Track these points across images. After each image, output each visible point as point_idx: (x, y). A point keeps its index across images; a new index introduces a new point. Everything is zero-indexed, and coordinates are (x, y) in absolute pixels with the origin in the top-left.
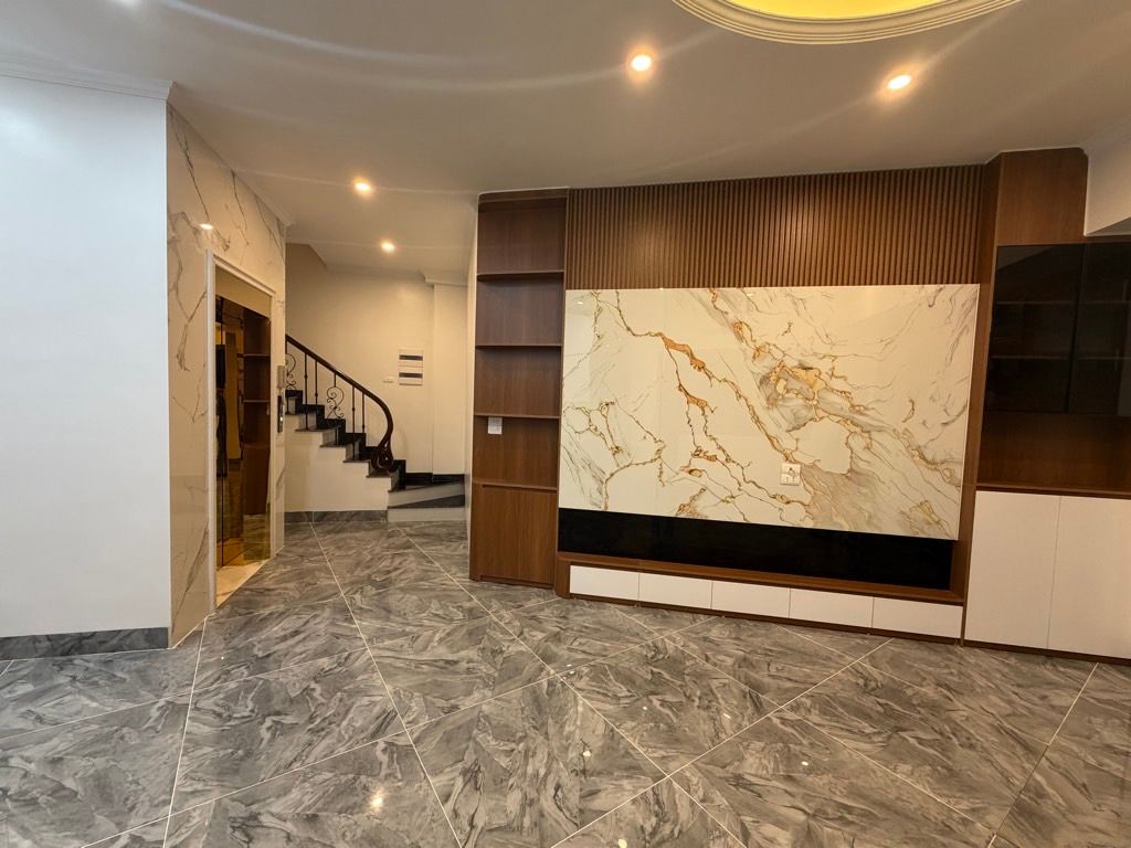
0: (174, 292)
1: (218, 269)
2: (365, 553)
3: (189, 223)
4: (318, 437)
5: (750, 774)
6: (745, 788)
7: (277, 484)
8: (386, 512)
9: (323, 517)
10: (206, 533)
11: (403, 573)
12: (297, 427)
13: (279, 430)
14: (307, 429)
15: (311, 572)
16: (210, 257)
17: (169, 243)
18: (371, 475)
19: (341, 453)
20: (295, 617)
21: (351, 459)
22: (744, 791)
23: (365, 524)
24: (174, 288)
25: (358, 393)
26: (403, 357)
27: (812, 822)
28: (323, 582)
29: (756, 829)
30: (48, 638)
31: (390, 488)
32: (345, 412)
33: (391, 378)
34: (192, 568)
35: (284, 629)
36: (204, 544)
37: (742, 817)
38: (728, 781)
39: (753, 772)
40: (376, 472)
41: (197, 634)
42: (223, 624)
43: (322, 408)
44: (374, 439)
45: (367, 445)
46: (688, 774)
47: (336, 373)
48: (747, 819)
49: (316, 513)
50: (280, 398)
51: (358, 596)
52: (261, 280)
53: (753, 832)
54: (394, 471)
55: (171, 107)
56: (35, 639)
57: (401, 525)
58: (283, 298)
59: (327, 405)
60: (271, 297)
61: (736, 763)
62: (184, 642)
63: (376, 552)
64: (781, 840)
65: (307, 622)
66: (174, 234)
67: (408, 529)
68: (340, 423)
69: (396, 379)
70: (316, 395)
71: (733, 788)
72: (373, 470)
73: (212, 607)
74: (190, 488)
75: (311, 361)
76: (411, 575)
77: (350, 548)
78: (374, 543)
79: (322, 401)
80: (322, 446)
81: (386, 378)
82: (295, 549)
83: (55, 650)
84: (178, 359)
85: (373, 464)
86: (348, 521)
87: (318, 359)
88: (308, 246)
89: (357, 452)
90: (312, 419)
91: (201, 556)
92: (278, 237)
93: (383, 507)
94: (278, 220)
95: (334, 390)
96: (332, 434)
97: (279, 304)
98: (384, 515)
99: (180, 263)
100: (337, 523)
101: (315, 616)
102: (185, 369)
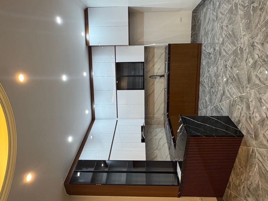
5: (264, 99)
6: (260, 103)
22: (259, 104)
27: (266, 119)
29: (255, 113)
37: (255, 109)
38: (258, 99)
39: (265, 99)
46: (252, 93)
48: (255, 110)
53: (254, 113)
61: (263, 94)
64: (257, 118)
71: (258, 101)
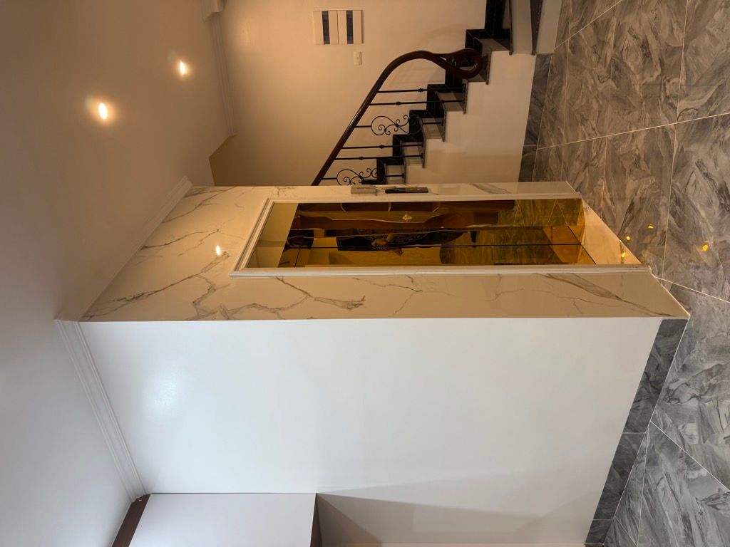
0: (280, 312)
1: (250, 265)
2: (601, 87)
3: (204, 297)
4: (433, 144)
7: (490, 192)
8: (539, 56)
9: (533, 136)
10: (550, 276)
11: (655, 33)
12: (421, 166)
13: (425, 191)
14: (422, 156)
15: (614, 158)
16: (236, 273)
17: (228, 319)
18: (485, 77)
19: (454, 118)
20: (690, 189)
21: (462, 103)
23: (552, 84)
24: (277, 313)
25: (378, 98)
26: (326, 39)
28: (639, 145)
30: (637, 401)
31: (507, 52)
32: (401, 114)
33: (355, 54)
34: (592, 292)
35: (709, 204)
36: (564, 279)
40: (482, 72)
41: (675, 290)
42: (669, 264)
43: (397, 139)
44: (436, 74)
45: (443, 83)
47: (354, 125)
49: (526, 143)
50: (388, 191)
51: (681, 105)
52: (257, 216)
54: (481, 45)
55: (85, 316)
56: (634, 410)
57: (562, 34)
58: (274, 189)
59: (393, 133)
60: (274, 203)
62: (684, 303)
63: (604, 74)
65: (707, 176)
66: (218, 313)
67: (571, 25)
68: (415, 117)
69: (356, 47)
70: (382, 147)
72: (478, 76)
73: (641, 270)
74: (497, 295)
75: (342, 154)
76: (665, 20)
77: (588, 107)
78: (587, 75)
79: (388, 140)
80: (444, 140)
81: (356, 62)
82: (573, 171)
83: (651, 398)
84: (353, 308)
85: (471, 76)
86: (542, 105)
87: (340, 146)
88: (211, 158)
89: (452, 96)
90: (410, 150)
91: (580, 283)
92: (205, 196)
93: (532, 60)
94: (186, 196)
95: (375, 127)
96: (429, 127)
97: (282, 195)
98: (542, 59)
99: (249, 306)
100: (544, 118)
101: (700, 165)
102: (363, 300)
